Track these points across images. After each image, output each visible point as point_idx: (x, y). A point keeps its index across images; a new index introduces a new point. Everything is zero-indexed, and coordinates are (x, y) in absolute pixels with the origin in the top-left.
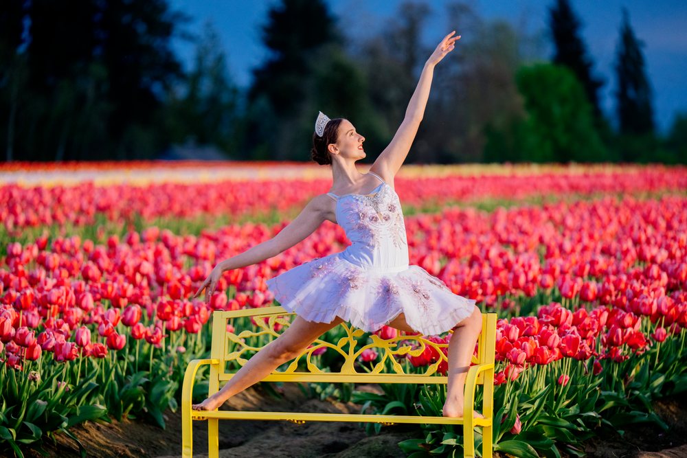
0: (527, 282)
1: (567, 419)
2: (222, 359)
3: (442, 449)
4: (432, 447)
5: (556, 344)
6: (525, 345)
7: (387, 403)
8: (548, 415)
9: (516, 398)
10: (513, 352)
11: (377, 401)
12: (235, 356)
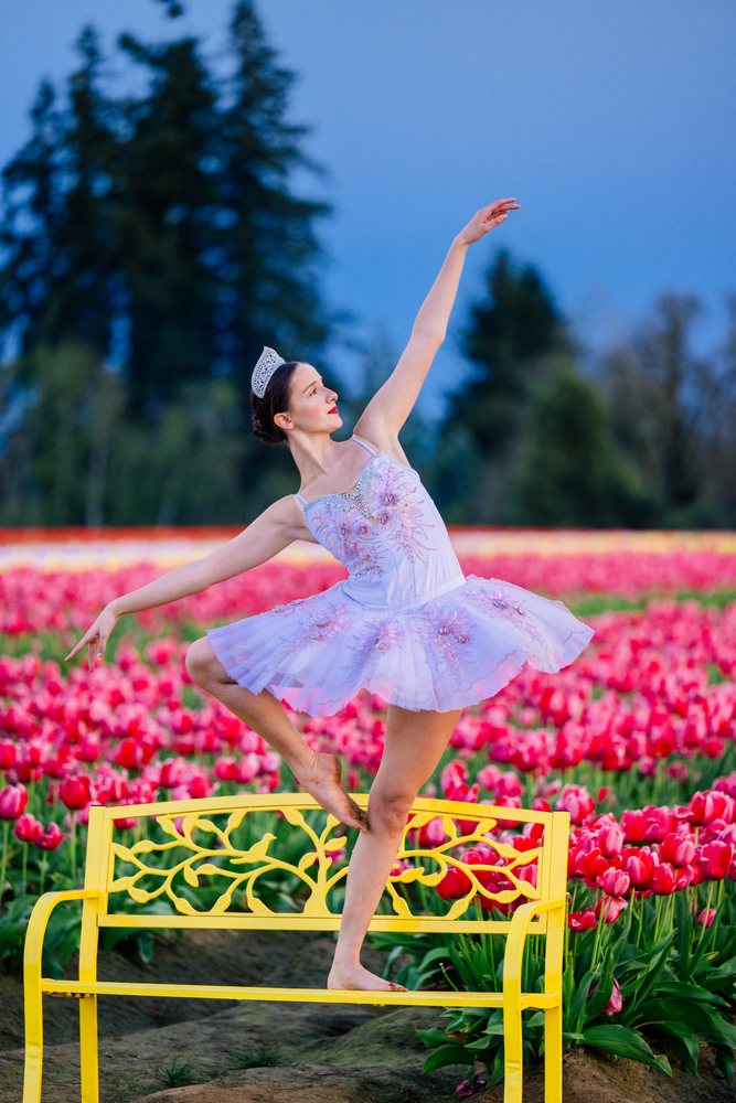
0: (710, 733)
1: (710, 987)
2: (102, 889)
3: (485, 1042)
4: (472, 1038)
5: (690, 857)
6: (632, 862)
7: (429, 950)
8: (677, 980)
9: (612, 955)
10: (607, 876)
11: (412, 947)
12: (126, 883)
